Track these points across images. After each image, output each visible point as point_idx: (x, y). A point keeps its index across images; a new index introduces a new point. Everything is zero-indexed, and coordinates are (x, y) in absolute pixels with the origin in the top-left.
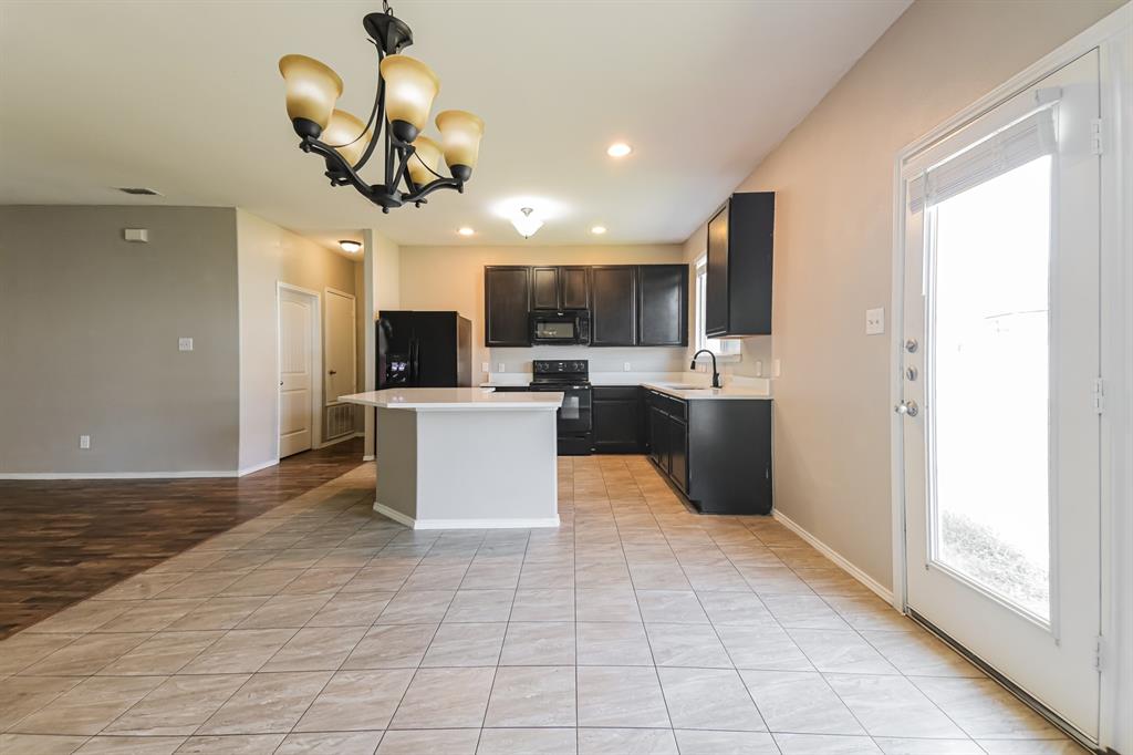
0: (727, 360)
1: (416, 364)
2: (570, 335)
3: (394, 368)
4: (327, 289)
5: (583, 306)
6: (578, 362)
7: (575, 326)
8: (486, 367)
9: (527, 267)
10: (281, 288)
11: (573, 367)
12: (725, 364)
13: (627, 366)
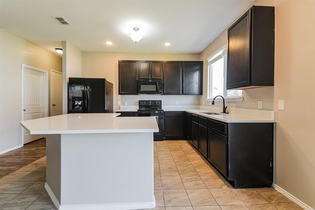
0: (230, 101)
1: (86, 102)
2: (155, 90)
3: (76, 104)
4: (51, 70)
5: (160, 78)
6: (157, 101)
7: (157, 86)
8: (119, 103)
9: (137, 61)
10: (24, 67)
11: (155, 103)
12: (229, 102)
13: (177, 103)
